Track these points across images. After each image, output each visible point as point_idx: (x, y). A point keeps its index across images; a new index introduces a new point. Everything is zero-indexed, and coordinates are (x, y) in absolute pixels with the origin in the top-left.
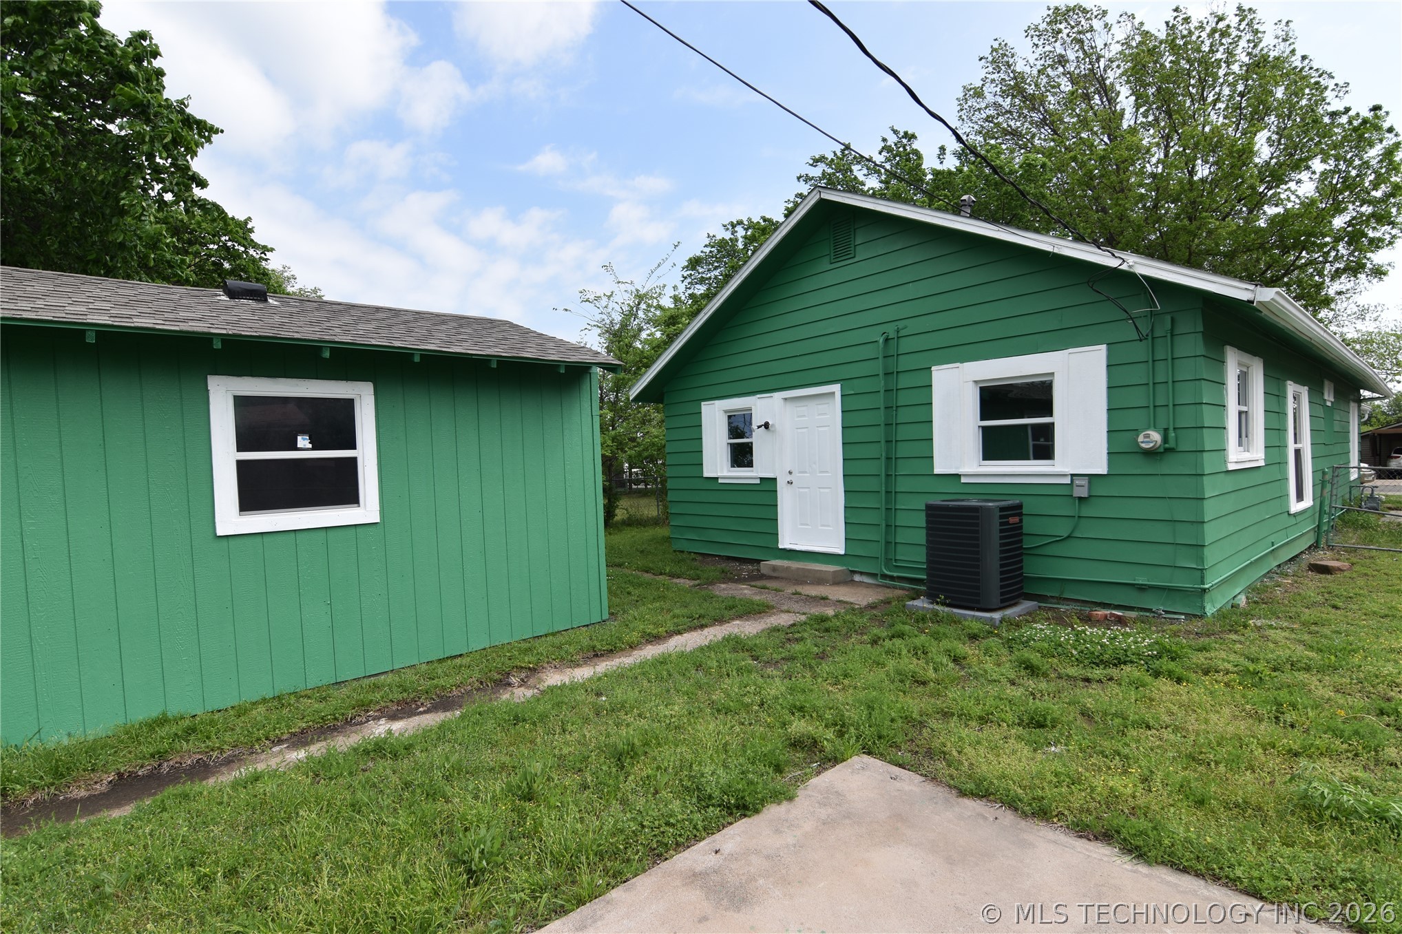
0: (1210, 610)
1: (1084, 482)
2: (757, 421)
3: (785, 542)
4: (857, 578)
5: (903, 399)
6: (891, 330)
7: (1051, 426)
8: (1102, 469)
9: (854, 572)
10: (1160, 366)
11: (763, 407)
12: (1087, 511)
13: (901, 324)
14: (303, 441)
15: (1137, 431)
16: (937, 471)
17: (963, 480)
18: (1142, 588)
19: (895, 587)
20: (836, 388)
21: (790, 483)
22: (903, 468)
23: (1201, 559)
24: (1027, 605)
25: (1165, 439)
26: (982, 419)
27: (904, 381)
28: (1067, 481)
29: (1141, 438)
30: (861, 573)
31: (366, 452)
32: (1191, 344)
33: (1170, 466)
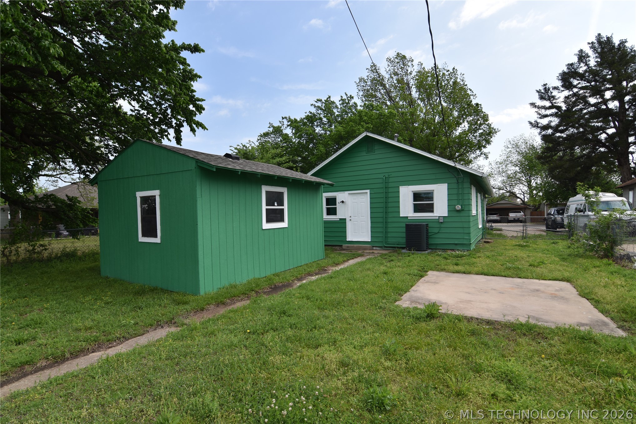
0: (472, 249)
1: (442, 218)
2: (338, 201)
3: (349, 239)
4: (374, 248)
5: (390, 195)
6: (387, 175)
7: (433, 204)
8: (446, 215)
9: (373, 247)
10: (460, 190)
11: (340, 196)
12: (442, 226)
13: (390, 174)
14: (276, 204)
15: (455, 206)
16: (401, 216)
17: (409, 218)
18: (456, 244)
19: (390, 250)
20: (368, 191)
21: (350, 220)
22: (390, 215)
23: (470, 236)
24: (429, 251)
25: (462, 207)
26: (414, 201)
27: (390, 190)
28: (438, 218)
29: (456, 207)
30: (376, 247)
31: (285, 207)
32: (467, 185)
33: (462, 214)
